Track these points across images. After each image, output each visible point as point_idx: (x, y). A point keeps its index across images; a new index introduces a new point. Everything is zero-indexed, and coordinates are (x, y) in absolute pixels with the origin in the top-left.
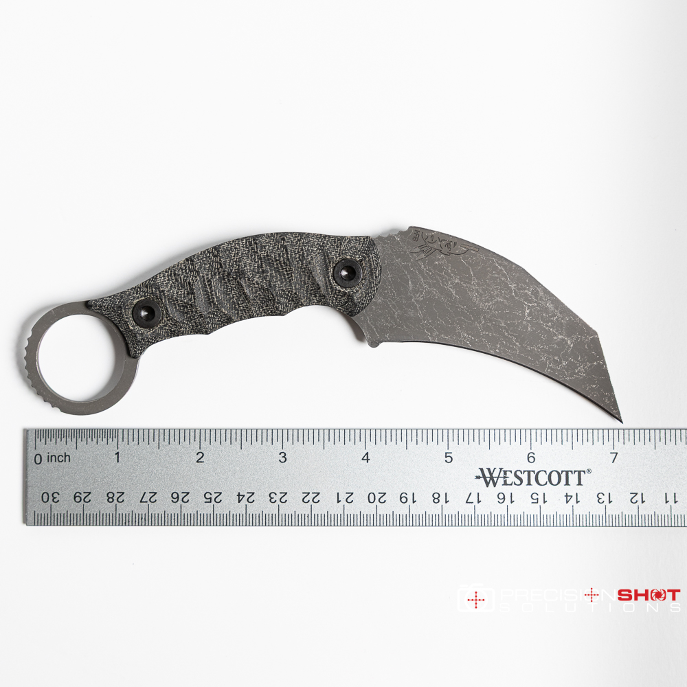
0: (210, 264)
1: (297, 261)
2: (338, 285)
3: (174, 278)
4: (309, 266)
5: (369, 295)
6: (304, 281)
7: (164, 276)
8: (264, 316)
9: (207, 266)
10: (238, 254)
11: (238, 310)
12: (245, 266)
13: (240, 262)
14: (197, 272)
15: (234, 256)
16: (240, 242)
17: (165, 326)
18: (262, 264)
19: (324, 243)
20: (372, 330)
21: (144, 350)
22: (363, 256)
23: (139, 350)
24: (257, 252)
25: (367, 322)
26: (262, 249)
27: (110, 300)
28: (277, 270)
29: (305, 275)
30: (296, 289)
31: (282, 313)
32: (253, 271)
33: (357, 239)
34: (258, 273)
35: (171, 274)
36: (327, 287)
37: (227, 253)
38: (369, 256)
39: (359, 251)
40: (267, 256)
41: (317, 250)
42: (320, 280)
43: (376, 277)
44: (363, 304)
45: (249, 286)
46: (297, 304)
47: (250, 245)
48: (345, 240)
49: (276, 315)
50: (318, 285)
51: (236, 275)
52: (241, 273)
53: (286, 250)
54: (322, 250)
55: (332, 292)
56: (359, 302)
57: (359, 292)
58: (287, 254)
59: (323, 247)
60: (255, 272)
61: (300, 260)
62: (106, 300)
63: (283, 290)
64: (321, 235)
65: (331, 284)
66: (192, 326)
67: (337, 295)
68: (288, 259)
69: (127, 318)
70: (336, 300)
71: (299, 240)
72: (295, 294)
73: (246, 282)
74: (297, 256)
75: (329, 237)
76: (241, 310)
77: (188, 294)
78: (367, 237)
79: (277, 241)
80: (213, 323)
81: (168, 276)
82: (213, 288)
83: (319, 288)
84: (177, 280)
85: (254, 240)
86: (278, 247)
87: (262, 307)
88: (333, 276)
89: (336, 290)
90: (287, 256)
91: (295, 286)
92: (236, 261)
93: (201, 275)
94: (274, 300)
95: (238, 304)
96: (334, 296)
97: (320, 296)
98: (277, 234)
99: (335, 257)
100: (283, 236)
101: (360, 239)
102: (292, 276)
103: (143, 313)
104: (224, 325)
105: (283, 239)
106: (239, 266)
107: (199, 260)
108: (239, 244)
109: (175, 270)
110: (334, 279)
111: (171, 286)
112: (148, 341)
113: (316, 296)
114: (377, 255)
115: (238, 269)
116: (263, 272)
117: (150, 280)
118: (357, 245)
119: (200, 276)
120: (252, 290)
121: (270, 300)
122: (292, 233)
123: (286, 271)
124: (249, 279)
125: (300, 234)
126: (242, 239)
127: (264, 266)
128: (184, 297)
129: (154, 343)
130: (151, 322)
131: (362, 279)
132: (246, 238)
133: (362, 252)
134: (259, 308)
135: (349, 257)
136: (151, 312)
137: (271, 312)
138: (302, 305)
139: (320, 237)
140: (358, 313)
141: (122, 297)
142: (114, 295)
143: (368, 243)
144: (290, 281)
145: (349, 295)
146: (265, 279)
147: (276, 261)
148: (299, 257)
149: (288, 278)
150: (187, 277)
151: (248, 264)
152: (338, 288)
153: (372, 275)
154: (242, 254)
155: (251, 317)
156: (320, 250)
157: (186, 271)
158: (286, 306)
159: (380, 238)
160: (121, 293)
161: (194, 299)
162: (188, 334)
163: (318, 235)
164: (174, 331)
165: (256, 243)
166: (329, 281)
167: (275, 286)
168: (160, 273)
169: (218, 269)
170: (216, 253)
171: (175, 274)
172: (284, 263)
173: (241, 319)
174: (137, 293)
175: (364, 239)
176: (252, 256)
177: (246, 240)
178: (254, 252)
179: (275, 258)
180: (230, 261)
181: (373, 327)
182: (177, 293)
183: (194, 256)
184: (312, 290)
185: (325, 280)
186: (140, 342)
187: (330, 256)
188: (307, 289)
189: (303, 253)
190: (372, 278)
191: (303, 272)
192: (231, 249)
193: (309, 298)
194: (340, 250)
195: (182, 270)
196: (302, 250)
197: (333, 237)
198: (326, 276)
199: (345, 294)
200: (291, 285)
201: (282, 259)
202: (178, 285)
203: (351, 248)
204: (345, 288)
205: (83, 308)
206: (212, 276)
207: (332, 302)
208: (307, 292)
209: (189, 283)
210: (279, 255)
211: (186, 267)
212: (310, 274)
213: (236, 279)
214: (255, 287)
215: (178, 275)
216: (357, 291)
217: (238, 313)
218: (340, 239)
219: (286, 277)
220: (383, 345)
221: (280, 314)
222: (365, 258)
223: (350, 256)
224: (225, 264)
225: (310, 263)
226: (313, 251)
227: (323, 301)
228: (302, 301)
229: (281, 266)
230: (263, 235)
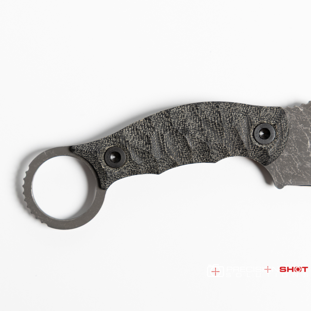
0: (163, 122)
1: (228, 123)
2: (257, 142)
3: (135, 132)
4: (237, 127)
5: (279, 150)
6: (232, 138)
7: (128, 130)
8: (200, 162)
9: (161, 124)
10: (184, 116)
11: (181, 157)
12: (189, 125)
13: (185, 122)
14: (154, 128)
15: (181, 118)
16: (186, 108)
17: (128, 167)
18: (201, 124)
19: (247, 111)
20: (279, 176)
21: (112, 183)
22: (276, 122)
23: (108, 183)
24: (198, 116)
25: (276, 170)
26: (201, 113)
27: (88, 146)
28: (212, 129)
29: (233, 134)
30: (225, 144)
31: (214, 161)
32: (195, 129)
33: (272, 109)
34: (199, 130)
35: (134, 129)
36: (248, 143)
37: (176, 115)
38: (281, 122)
39: (273, 117)
40: (206, 118)
41: (242, 116)
42: (244, 138)
43: (285, 137)
44: (274, 157)
45: (191, 140)
46: (225, 154)
47: (193, 110)
48: (263, 109)
49: (210, 162)
50: (242, 141)
51: (182, 132)
52: (186, 131)
53: (220, 115)
54: (246, 116)
55: (252, 147)
56: (272, 155)
57: (272, 148)
58: (221, 118)
59: (247, 113)
60: (196, 130)
61: (230, 122)
62: (85, 146)
63: (216, 144)
64: (245, 104)
65: (251, 141)
66: (148, 167)
67: (256, 150)
68: (221, 122)
69: (100, 160)
70: (255, 153)
71: (229, 108)
72: (225, 147)
73: (189, 137)
74: (228, 120)
75: (252, 106)
76: (184, 158)
77: (146, 144)
78: (279, 108)
79: (213, 108)
80: (162, 166)
81: (131, 130)
82: (165, 141)
83: (243, 144)
84: (138, 134)
85: (196, 106)
86: (213, 112)
87: (200, 156)
88: (253, 135)
89: (255, 145)
90: (221, 119)
91: (225, 142)
92: (182, 121)
93: (156, 130)
94: (209, 151)
95: (182, 153)
96: (253, 150)
97: (243, 150)
98: (213, 102)
99: (256, 122)
100: (217, 104)
101: (274, 109)
102: (223, 134)
103: (112, 157)
104: (171, 168)
105: (218, 107)
106: (185, 125)
107: (154, 119)
108: (184, 109)
109: (136, 126)
110: (254, 137)
111: (134, 138)
112: (115, 178)
113: (239, 150)
114: (286, 121)
115: (184, 127)
116: (202, 130)
117: (118, 132)
118: (271, 113)
119: (155, 132)
120: (193, 143)
121: (206, 151)
122: (224, 103)
123: (219, 130)
124: (191, 135)
125: (230, 103)
126: (187, 105)
127: (203, 126)
128: (143, 146)
129: (119, 179)
130: (118, 164)
131: (275, 139)
132: (190, 104)
133: (275, 119)
134: (197, 156)
135: (265, 122)
136: (118, 157)
137: (206, 160)
138: (229, 156)
139: (245, 106)
140: (270, 163)
141: (97, 144)
142: (91, 143)
143: (280, 112)
144: (221, 138)
145: (265, 150)
146: (204, 135)
147: (212, 122)
148: (229, 121)
149: (220, 135)
150: (146, 132)
151: (192, 124)
152: (257, 144)
153: (282, 136)
154: (187, 116)
155: (191, 163)
156: (244, 115)
157: (145, 127)
158: (218, 156)
159: (288, 108)
160: (97, 141)
161: (151, 148)
162: (144, 173)
163: (243, 104)
164: (134, 171)
165: (197, 109)
166: (251, 139)
167: (210, 141)
168: (125, 128)
169: (169, 127)
170: (167, 115)
171: (137, 129)
172: (218, 124)
173: (184, 164)
174: (108, 142)
175: (277, 109)
176: (194, 118)
177: (190, 106)
178: (196, 115)
179: (211, 120)
180: (178, 121)
181: (280, 174)
182: (138, 143)
183: (151, 116)
184: (237, 145)
185: (248, 138)
186: (109, 178)
187: (252, 121)
188: (234, 144)
189: (232, 118)
190: (282, 138)
191: (231, 131)
192: (179, 112)
193: (235, 151)
194: (260, 116)
195: (142, 126)
196: (231, 115)
197: (254, 106)
198: (248, 135)
199: (261, 149)
200: (222, 141)
201: (216, 121)
202: (139, 137)
203: (267, 115)
204: (262, 144)
205: (67, 151)
206: (164, 131)
207: (252, 155)
208: (233, 146)
209: (147, 136)
210: (214, 118)
211: (145, 124)
212: (236, 133)
213: (182, 135)
214: (196, 141)
215: (139, 130)
216: (271, 147)
217: (181, 160)
218: (260, 108)
219: (219, 134)
220: (286, 188)
221: (212, 162)
222: (278, 123)
223: (267, 121)
224: (174, 123)
225: (237, 125)
226: (239, 116)
227: (244, 153)
228: (230, 152)
229: (216, 126)
230: (203, 103)
